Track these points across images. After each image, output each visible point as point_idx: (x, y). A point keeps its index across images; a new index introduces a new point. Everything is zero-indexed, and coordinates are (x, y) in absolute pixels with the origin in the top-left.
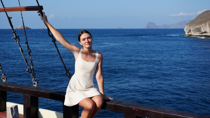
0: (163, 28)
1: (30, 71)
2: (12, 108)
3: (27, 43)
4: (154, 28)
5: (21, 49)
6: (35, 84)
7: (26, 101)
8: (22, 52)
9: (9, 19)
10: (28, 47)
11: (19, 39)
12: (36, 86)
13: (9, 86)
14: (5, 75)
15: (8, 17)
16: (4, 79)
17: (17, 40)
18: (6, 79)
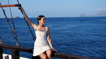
0: (89, 16)
1: (15, 38)
2: (5, 57)
3: (13, 23)
4: (84, 16)
5: (10, 26)
6: (17, 44)
7: (13, 53)
8: (11, 28)
9: (4, 11)
10: (14, 25)
11: (9, 21)
12: (18, 45)
13: (4, 46)
14: (2, 40)
15: (3, 10)
16: (1, 42)
17: (8, 22)
18: (2, 42)
